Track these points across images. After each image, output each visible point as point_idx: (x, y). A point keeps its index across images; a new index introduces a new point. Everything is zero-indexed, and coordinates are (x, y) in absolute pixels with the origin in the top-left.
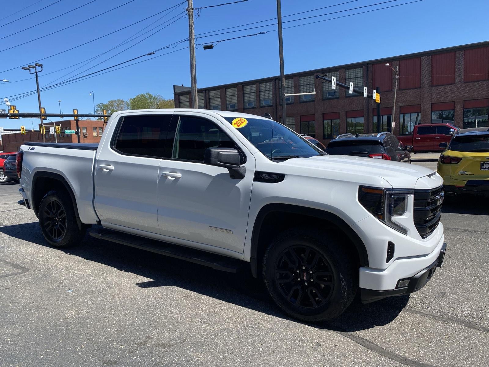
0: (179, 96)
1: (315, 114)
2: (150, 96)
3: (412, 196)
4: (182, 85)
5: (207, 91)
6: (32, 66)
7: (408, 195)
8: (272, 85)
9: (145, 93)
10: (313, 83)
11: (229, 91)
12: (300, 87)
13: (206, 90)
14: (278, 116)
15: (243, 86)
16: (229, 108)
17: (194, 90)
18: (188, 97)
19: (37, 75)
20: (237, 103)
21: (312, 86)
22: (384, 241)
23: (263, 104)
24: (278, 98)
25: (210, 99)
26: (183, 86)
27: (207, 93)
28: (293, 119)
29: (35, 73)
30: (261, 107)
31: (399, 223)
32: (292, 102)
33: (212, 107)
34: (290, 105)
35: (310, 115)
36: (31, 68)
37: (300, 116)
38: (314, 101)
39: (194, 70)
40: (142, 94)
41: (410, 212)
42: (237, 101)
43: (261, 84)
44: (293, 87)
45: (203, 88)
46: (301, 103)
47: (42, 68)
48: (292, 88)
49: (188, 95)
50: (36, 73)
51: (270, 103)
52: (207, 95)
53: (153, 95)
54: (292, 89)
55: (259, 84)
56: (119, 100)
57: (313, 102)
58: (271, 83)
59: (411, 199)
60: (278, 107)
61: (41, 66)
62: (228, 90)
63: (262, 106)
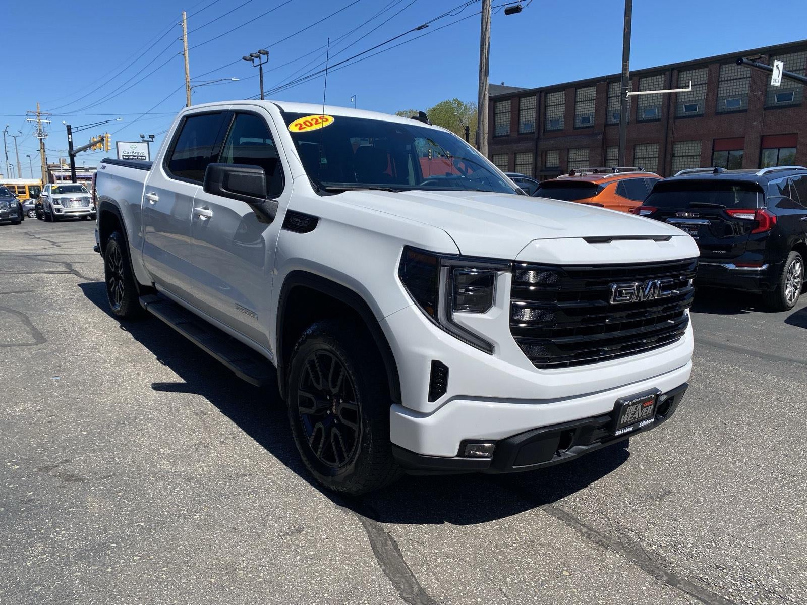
0: (495, 102)
1: (744, 137)
2: (460, 104)
3: (508, 276)
4: (502, 84)
5: (543, 94)
6: (255, 55)
7: (499, 273)
8: (665, 81)
9: (451, 100)
10: (748, 75)
11: (581, 94)
12: (720, 83)
13: (541, 92)
14: (669, 139)
15: (609, 83)
16: (579, 123)
17: (483, 88)
18: (510, 103)
19: (261, 69)
20: (594, 114)
21: (745, 83)
22: (423, 357)
23: (644, 116)
24: (672, 105)
25: (546, 107)
26: (504, 85)
27: (543, 97)
28: (699, 145)
29: (258, 65)
30: (638, 122)
31: (470, 327)
32: (701, 113)
33: (550, 122)
34: (695, 119)
35: (735, 138)
36: (255, 57)
37: (714, 139)
38: (746, 111)
39: (485, 52)
40: (447, 102)
41: (501, 307)
42: (594, 111)
43: (642, 79)
44: (706, 83)
45: (537, 89)
46: (718, 114)
47: (268, 56)
48: (704, 85)
49: (510, 101)
50: (260, 65)
51: (657, 114)
52: (543, 100)
53: (464, 103)
54: (704, 88)
55: (639, 80)
56: (412, 111)
57: (744, 113)
58: (663, 76)
59: (505, 281)
60: (671, 121)
61: (267, 53)
62: (580, 91)
63: (640, 120)
